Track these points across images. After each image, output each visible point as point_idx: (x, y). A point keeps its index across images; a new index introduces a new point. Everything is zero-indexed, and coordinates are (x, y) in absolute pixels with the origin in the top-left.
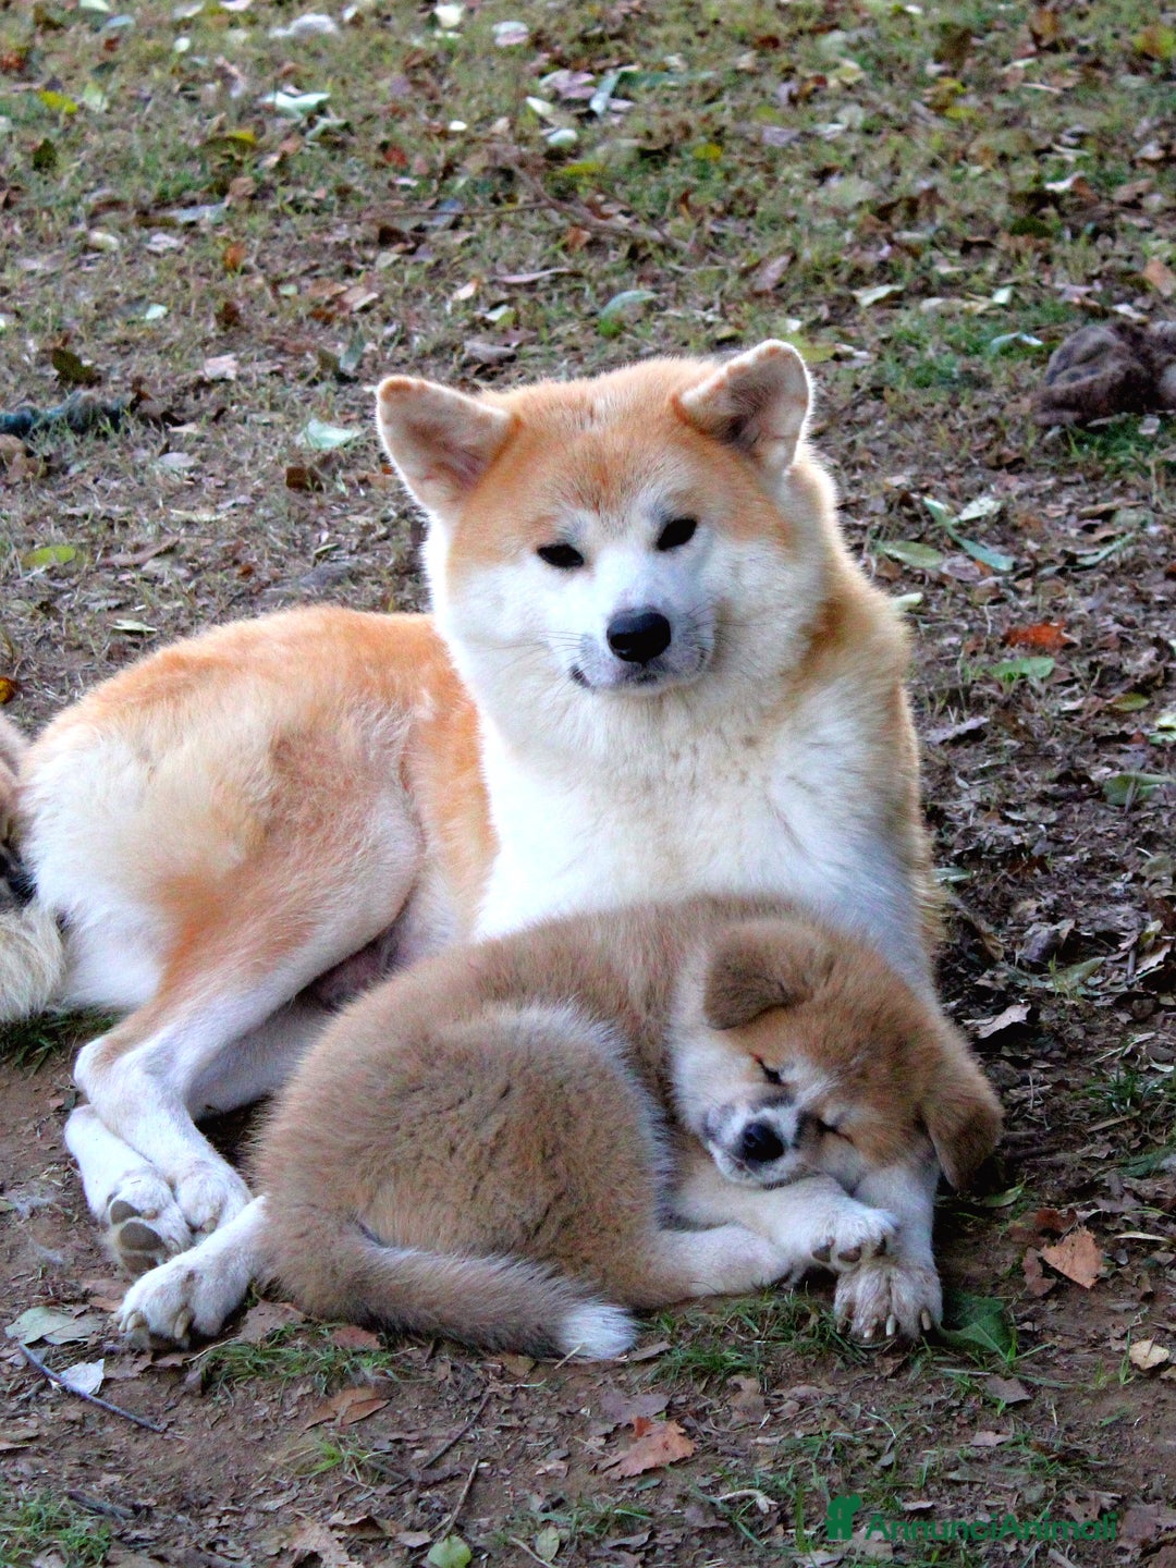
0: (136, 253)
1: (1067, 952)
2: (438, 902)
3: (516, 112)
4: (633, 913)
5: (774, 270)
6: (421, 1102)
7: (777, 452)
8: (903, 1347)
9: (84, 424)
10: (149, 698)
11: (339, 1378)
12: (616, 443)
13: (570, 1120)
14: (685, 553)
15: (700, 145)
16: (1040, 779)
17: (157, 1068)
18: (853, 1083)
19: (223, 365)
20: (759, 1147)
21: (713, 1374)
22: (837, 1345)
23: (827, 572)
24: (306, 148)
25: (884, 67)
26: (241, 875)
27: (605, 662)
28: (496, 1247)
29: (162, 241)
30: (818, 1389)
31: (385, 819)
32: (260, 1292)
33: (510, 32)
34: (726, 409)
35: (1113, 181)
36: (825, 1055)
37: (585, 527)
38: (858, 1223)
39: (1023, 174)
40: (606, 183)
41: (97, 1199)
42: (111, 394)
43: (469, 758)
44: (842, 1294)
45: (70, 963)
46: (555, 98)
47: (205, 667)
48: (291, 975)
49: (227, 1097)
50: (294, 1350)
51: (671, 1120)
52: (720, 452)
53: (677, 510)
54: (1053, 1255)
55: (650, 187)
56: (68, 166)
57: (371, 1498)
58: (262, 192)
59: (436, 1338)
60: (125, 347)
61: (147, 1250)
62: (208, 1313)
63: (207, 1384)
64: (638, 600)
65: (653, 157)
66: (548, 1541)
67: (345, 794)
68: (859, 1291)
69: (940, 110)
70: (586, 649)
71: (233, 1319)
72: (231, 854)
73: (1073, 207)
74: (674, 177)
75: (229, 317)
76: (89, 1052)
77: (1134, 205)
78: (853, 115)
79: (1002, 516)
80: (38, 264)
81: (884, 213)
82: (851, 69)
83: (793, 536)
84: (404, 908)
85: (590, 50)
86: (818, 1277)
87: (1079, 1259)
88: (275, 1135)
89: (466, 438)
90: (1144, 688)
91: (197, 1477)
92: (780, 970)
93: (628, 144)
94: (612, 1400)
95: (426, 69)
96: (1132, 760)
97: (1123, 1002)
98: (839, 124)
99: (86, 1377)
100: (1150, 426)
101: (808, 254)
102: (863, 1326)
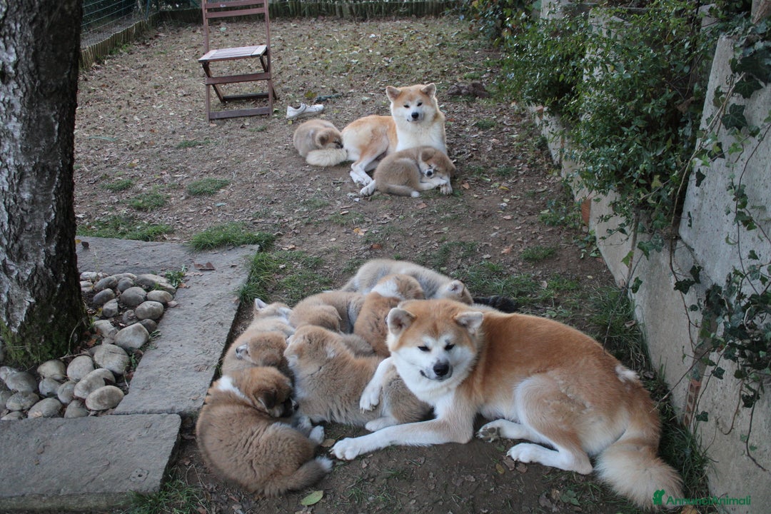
0: (339, 78)
1: (460, 154)
2: (391, 149)
3: (380, 62)
4: (414, 148)
5: (414, 79)
6: (393, 169)
7: (431, 96)
8: (449, 195)
9: (337, 97)
10: (357, 126)
11: (386, 199)
12: (413, 94)
13: (410, 170)
14: (421, 106)
15: (403, 66)
16: (454, 136)
17: (361, 166)
18: (439, 165)
19: (352, 90)
20: (429, 174)
21: (428, 198)
22: (441, 195)
23: (436, 111)
24: (357, 66)
25: (423, 57)
26: (369, 145)
27: (411, 118)
28: (402, 185)
29: (342, 77)
30: (440, 200)
31: (384, 139)
32: (376, 190)
33: (378, 53)
34: (426, 91)
35: (451, 70)
36: (435, 163)
37: (409, 103)
38: (443, 182)
39: (441, 69)
40: (393, 70)
41: (355, 181)
42: (339, 94)
43: (394, 132)
44: (441, 190)
45: (348, 156)
46: (385, 60)
47: (363, 122)
48: (375, 156)
49: (369, 169)
50: (380, 196)
51: (420, 171)
52: (425, 95)
53: (420, 102)
54: (464, 186)
55: (398, 70)
56: (329, 69)
57: (391, 212)
58: (353, 71)
59: (395, 194)
60: (340, 89)
61: (362, 186)
62: (370, 193)
63: (371, 200)
64: (415, 111)
65: (398, 67)
66: (412, 216)
67: (380, 136)
68: (443, 190)
69: (430, 61)
70: (409, 116)
71: (373, 193)
72: (368, 143)
73: (448, 72)
74: (401, 69)
75: (352, 85)
76: (353, 165)
77: (454, 72)
78: (420, 62)
79: (445, 107)
80: (328, 80)
81: (426, 73)
82: (419, 57)
83: (433, 106)
84: (387, 149)
85: (388, 55)
86: (438, 188)
87: (466, 186)
88: (376, 174)
89: (396, 93)
90: (464, 125)
91: (371, 210)
92: (429, 154)
93: (394, 66)
94: (417, 201)
95: (369, 57)
96: (464, 133)
97: (467, 159)
98: (419, 63)
99: (357, 200)
100: (461, 97)
101: (418, 77)
102: (444, 193)
